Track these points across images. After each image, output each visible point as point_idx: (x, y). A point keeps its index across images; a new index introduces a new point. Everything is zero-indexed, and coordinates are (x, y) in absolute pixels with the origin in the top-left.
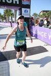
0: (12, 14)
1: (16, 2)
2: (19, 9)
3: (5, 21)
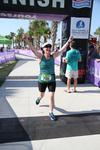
0: (47, 32)
1: (58, 4)
2: (64, 20)
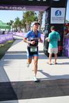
0: (36, 19)
2: (46, 10)
3: (23, 30)
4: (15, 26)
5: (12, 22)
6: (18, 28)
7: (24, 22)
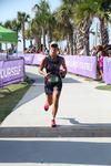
4: (35, 34)
5: (22, 17)
6: (45, 40)
7: (67, 14)
